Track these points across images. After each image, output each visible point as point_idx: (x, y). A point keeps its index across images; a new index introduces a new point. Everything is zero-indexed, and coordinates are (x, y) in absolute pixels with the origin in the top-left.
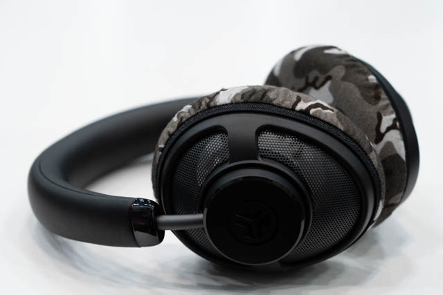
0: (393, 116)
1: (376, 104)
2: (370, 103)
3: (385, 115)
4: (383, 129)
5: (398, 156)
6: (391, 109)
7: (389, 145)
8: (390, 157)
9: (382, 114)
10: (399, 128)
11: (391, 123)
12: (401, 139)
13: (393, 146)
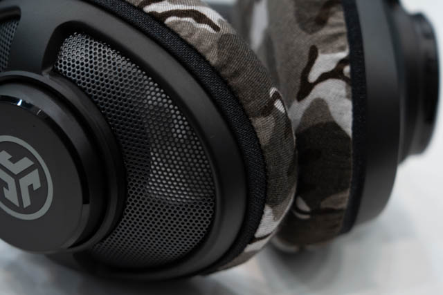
0: (343, 55)
1: (313, 32)
2: (304, 29)
3: (323, 52)
4: (313, 76)
5: (335, 127)
6: (343, 41)
7: (320, 104)
8: (317, 126)
9: (319, 51)
10: (349, 76)
11: (332, 66)
12: (348, 97)
13: (327, 107)
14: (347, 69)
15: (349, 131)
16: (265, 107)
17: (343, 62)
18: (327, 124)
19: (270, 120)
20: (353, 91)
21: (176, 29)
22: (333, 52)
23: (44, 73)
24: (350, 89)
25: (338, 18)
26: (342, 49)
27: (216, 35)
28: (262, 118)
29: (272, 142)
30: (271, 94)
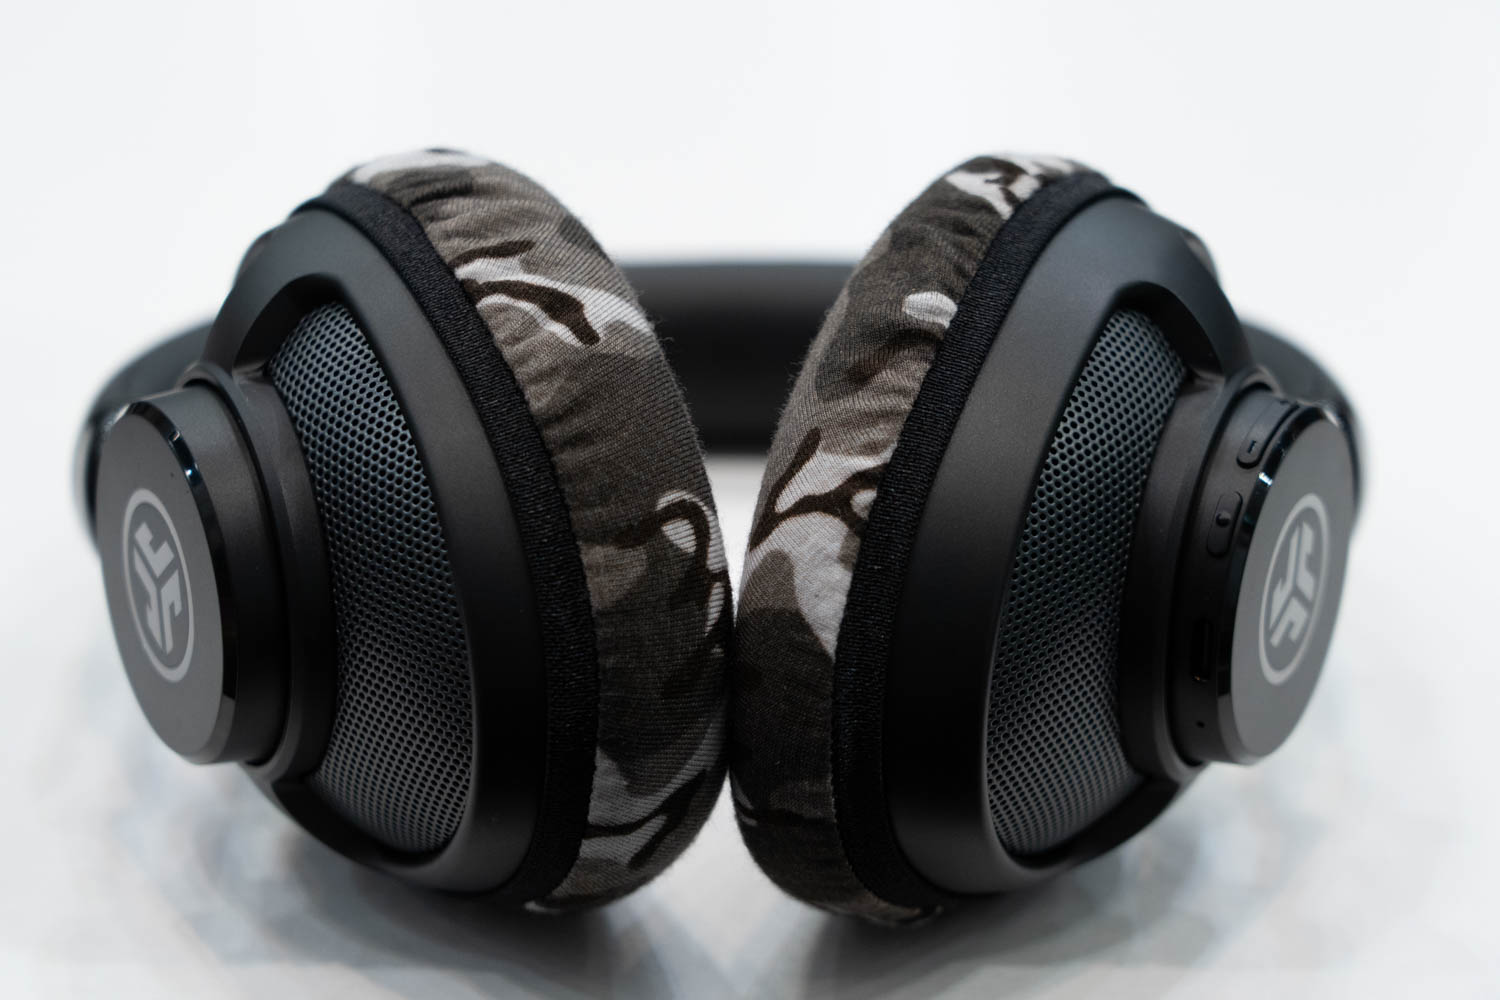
0: (868, 463)
3: (828, 449)
4: (788, 498)
5: (796, 623)
6: (890, 431)
7: (780, 565)
9: (822, 444)
10: (864, 515)
11: (832, 484)
12: (843, 560)
13: (789, 575)
14: (864, 498)
15: (829, 639)
16: (631, 527)
17: (861, 479)
18: (782, 612)
19: (634, 563)
20: (862, 551)
21: (491, 323)
22: (848, 452)
23: (235, 373)
24: (856, 542)
25: (907, 375)
26: (872, 449)
27: (577, 351)
28: (611, 550)
29: (625, 608)
30: (663, 502)
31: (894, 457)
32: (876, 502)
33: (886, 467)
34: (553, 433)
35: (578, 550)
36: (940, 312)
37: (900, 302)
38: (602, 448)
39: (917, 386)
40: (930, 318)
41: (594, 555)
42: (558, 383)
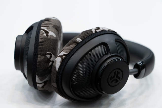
10: (63, 58)
11: (62, 55)
12: (60, 62)
13: (56, 63)
14: (64, 57)
15: (57, 70)
16: (43, 54)
17: (64, 55)
18: (54, 66)
19: (42, 58)
21: (40, 33)
22: (64, 52)
24: (62, 61)
25: (73, 46)
26: (66, 52)
27: (46, 37)
28: (41, 56)
29: (40, 62)
30: (47, 53)
31: (68, 53)
32: (65, 57)
33: (67, 54)
34: (40, 44)
35: (38, 55)
36: (79, 41)
37: (77, 39)
38: (43, 46)
39: (73, 47)
40: (78, 41)
41: (39, 56)
42: (43, 39)
